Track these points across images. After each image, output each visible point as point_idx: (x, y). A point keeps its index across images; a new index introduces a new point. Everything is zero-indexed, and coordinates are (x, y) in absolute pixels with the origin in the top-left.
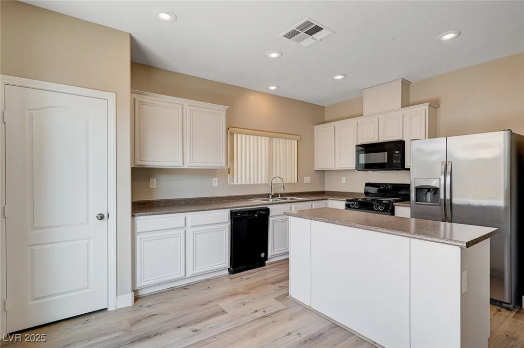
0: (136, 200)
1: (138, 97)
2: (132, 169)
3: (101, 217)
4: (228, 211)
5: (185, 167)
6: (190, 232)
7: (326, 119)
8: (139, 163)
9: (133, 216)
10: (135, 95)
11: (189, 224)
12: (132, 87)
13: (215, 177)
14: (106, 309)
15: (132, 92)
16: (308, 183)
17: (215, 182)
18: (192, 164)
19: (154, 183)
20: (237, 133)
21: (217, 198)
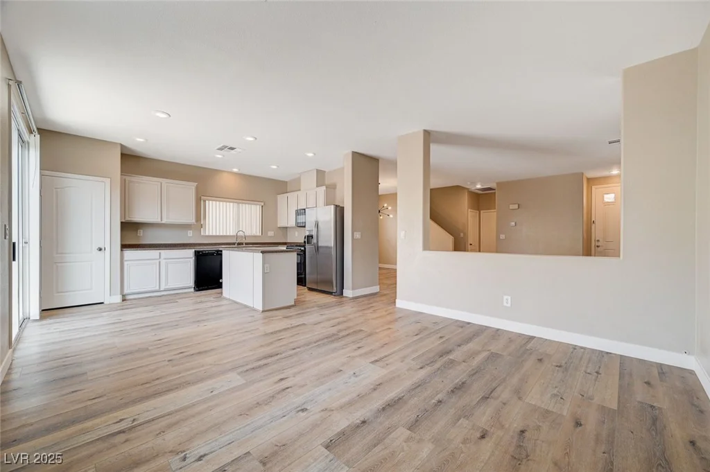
0: (124, 243)
1: (128, 178)
2: (122, 223)
3: (100, 249)
4: (194, 250)
5: (163, 222)
6: (163, 262)
7: (288, 191)
8: (128, 219)
9: (122, 250)
10: (124, 177)
11: (162, 257)
12: (122, 172)
13: (190, 230)
14: (103, 303)
15: (121, 175)
16: (271, 236)
17: (190, 233)
18: (168, 220)
19: (141, 232)
20: (209, 200)
21: (191, 244)
